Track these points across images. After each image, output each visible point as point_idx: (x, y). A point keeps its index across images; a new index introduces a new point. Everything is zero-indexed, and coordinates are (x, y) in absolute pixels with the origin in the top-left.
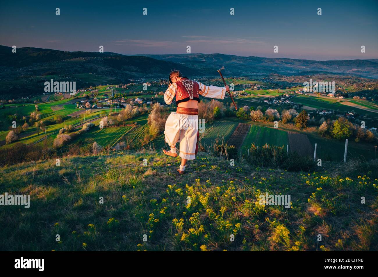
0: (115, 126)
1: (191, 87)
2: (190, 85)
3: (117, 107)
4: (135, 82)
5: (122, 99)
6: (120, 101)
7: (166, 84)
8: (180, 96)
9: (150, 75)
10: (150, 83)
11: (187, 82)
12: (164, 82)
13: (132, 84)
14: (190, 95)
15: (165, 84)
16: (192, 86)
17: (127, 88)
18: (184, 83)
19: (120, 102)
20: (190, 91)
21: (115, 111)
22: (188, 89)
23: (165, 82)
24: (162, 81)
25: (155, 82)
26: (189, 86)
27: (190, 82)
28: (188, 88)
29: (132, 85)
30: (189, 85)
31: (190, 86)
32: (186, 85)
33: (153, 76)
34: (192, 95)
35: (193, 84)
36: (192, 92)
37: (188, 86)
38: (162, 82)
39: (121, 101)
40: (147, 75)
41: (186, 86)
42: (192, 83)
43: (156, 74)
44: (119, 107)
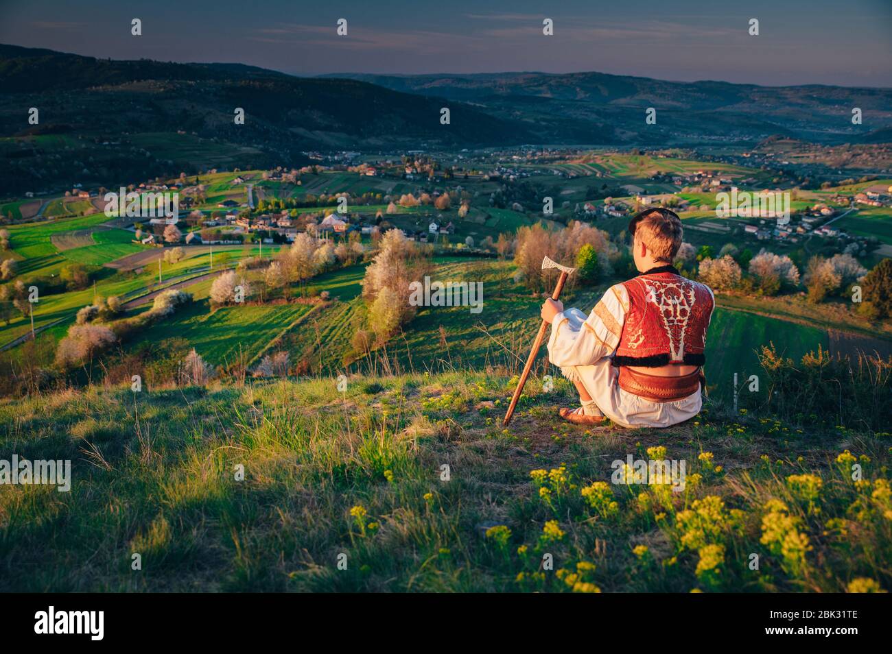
0: (257, 302)
1: (683, 312)
2: (682, 304)
3: (267, 241)
4: (325, 163)
5: (282, 216)
6: (276, 223)
7: (422, 169)
8: (636, 345)
9: (373, 141)
10: (372, 166)
11: (671, 293)
12: (416, 163)
13: (314, 170)
14: (671, 345)
15: (419, 170)
16: (687, 307)
17: (299, 183)
18: (659, 296)
19: (277, 226)
20: (676, 330)
21: (260, 254)
22: (669, 322)
23: (421, 164)
24: (411, 160)
25: (389, 164)
26: (675, 306)
27: (682, 291)
28: (671, 318)
29: (314, 172)
30: (677, 301)
31: (679, 308)
32: (666, 304)
33: (381, 143)
34: (682, 345)
35: (693, 299)
36: (683, 334)
37: (671, 308)
38: (412, 165)
39: (279, 224)
40: (364, 142)
41: (662, 308)
42: (687, 297)
43: (391, 138)
44: (271, 241)
